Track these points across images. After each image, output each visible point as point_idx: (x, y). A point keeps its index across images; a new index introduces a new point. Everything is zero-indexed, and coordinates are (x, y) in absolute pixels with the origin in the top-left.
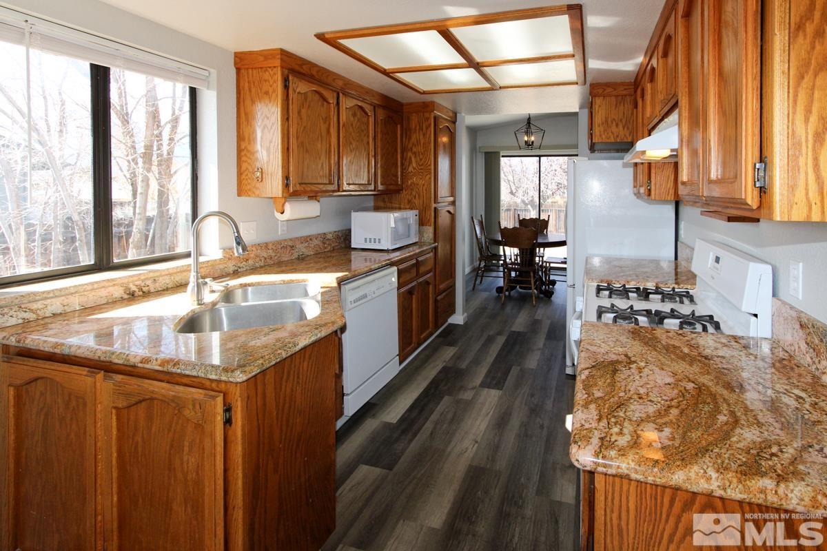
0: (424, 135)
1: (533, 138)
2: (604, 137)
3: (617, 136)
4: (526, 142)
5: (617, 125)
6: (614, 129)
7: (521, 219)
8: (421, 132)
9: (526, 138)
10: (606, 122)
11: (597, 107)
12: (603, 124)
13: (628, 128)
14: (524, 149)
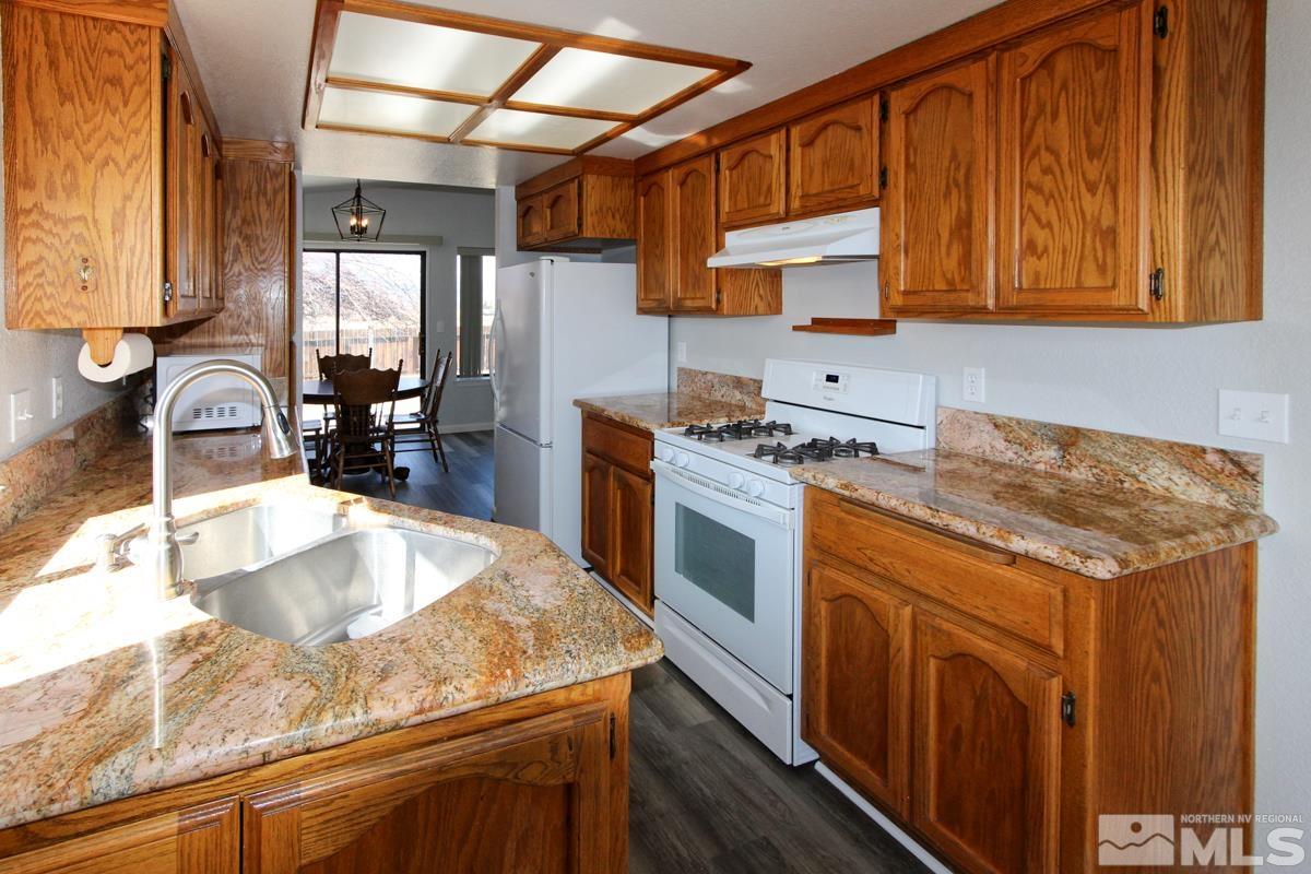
0: (269, 204)
1: (365, 223)
2: (597, 230)
3: (614, 231)
4: (353, 228)
5: (613, 216)
6: (610, 220)
7: (322, 356)
8: (261, 198)
9: (353, 222)
10: (600, 211)
11: (589, 187)
12: (596, 212)
13: (626, 221)
14: (349, 239)
